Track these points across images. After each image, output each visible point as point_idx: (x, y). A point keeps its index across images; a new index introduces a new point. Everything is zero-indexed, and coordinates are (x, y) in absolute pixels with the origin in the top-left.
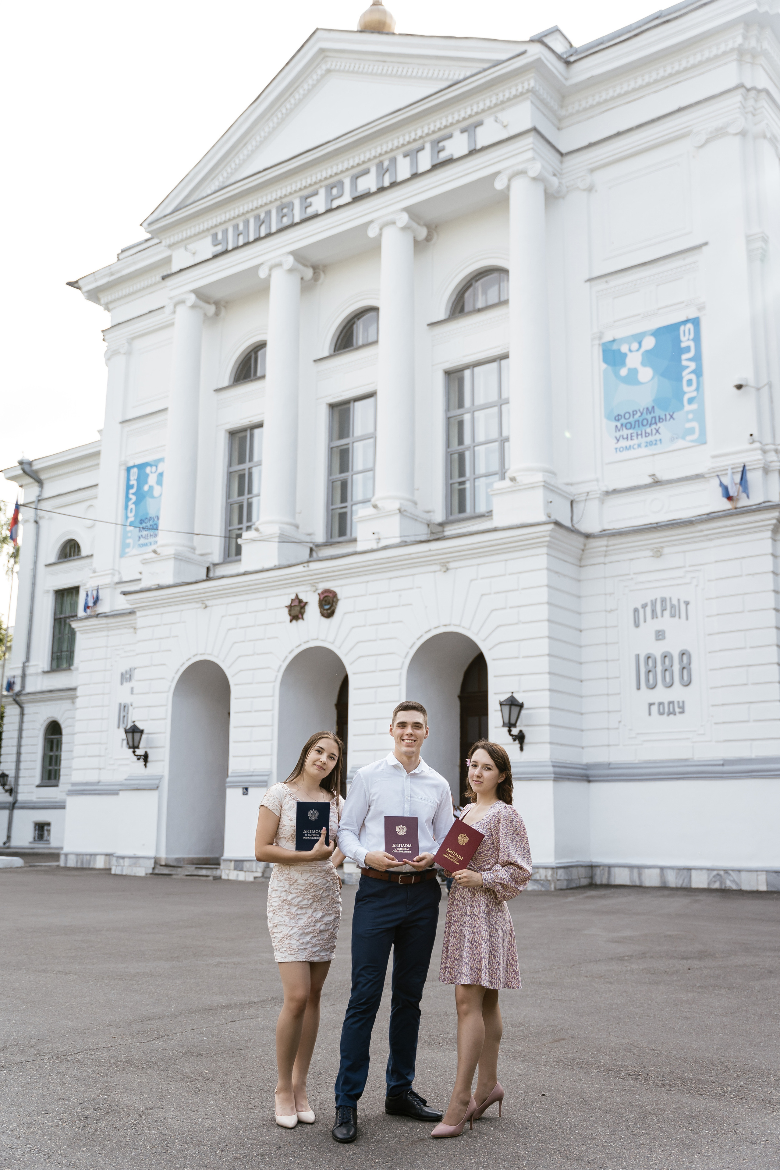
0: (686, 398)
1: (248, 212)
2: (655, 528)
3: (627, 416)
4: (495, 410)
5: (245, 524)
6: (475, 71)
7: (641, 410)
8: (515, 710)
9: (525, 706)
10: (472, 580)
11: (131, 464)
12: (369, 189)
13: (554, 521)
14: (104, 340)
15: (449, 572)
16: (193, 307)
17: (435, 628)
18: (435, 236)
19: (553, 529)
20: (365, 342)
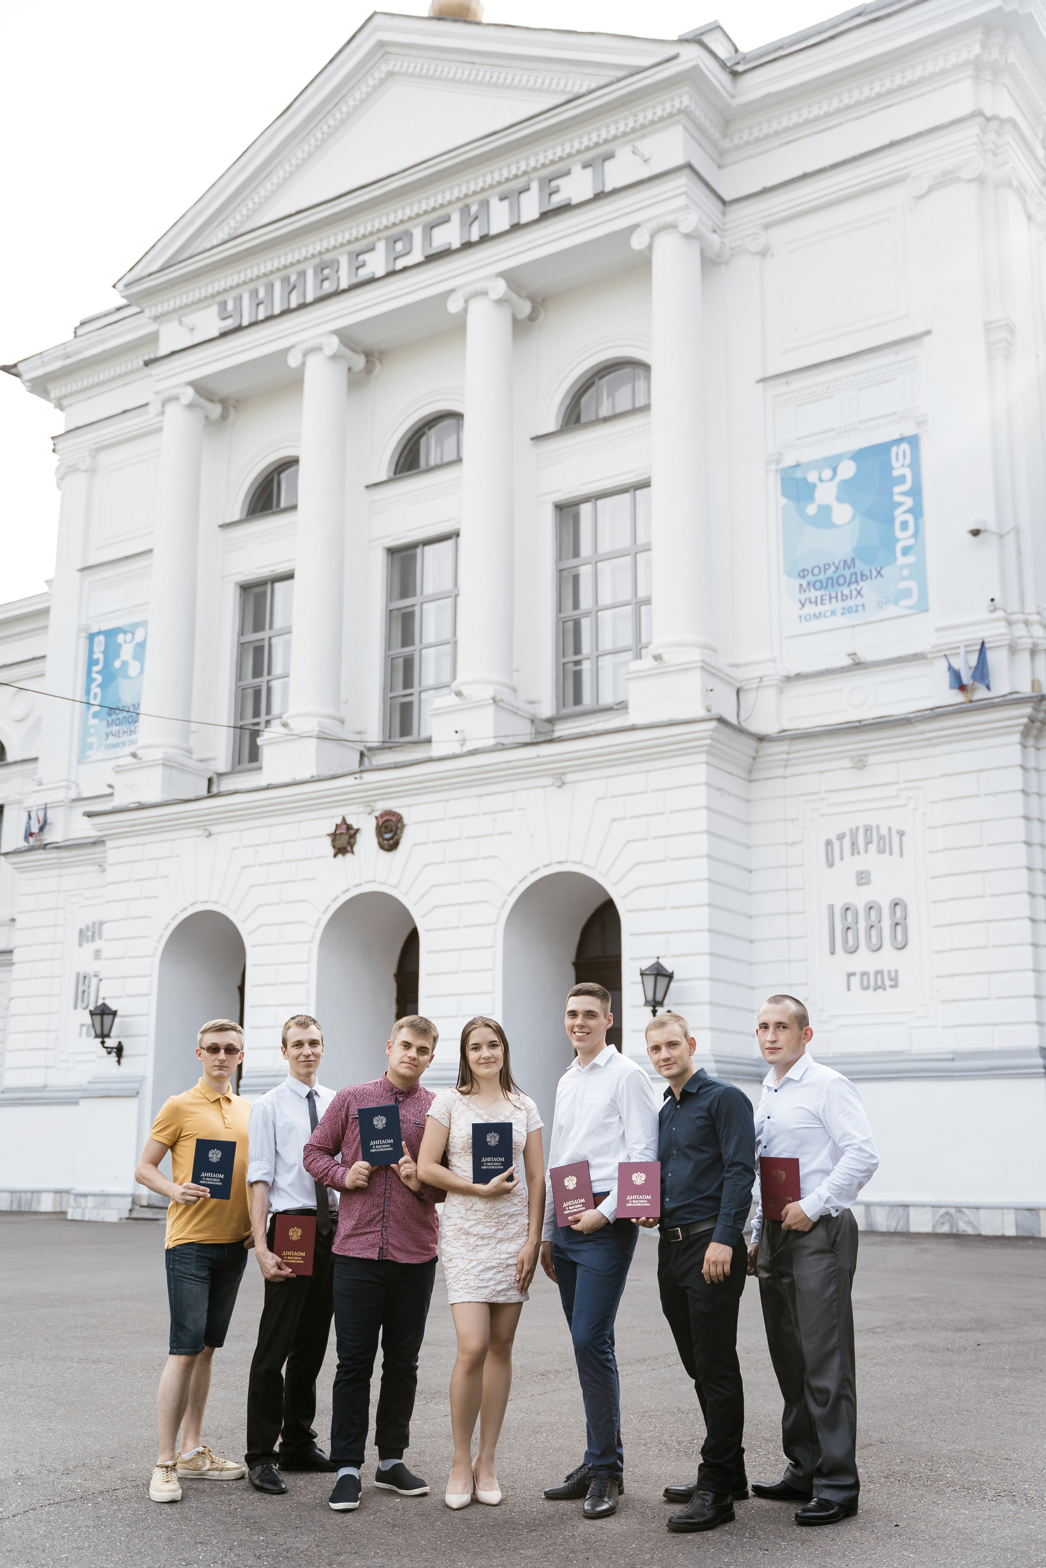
0: (899, 547)
1: (272, 272)
2: (856, 727)
3: (816, 571)
4: (628, 560)
5: (263, 718)
6: (603, 81)
7: (837, 564)
8: (662, 982)
9: (676, 977)
10: (598, 799)
11: (95, 629)
12: (450, 244)
13: (718, 717)
14: (54, 451)
15: (566, 787)
16: (191, 406)
17: (545, 866)
18: (542, 314)
19: (715, 727)
20: (438, 462)
